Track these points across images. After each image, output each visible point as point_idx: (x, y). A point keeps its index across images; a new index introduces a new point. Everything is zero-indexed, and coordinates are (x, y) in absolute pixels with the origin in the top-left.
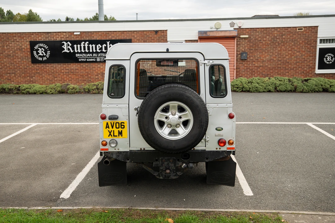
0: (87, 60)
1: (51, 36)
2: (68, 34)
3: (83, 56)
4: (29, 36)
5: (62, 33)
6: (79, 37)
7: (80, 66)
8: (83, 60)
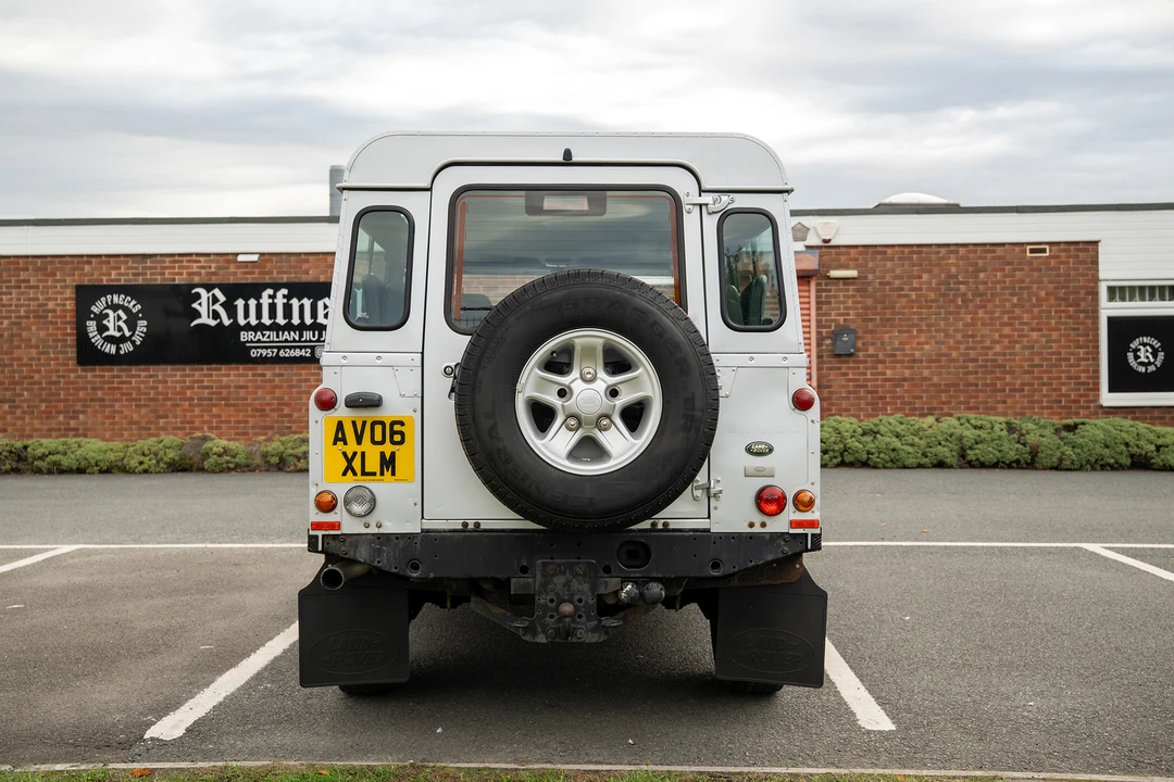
0: (282, 354)
1: (156, 268)
2: (218, 261)
3: (265, 339)
4: (74, 269)
5: (194, 258)
6: (257, 271)
7: (254, 375)
8: (264, 352)
